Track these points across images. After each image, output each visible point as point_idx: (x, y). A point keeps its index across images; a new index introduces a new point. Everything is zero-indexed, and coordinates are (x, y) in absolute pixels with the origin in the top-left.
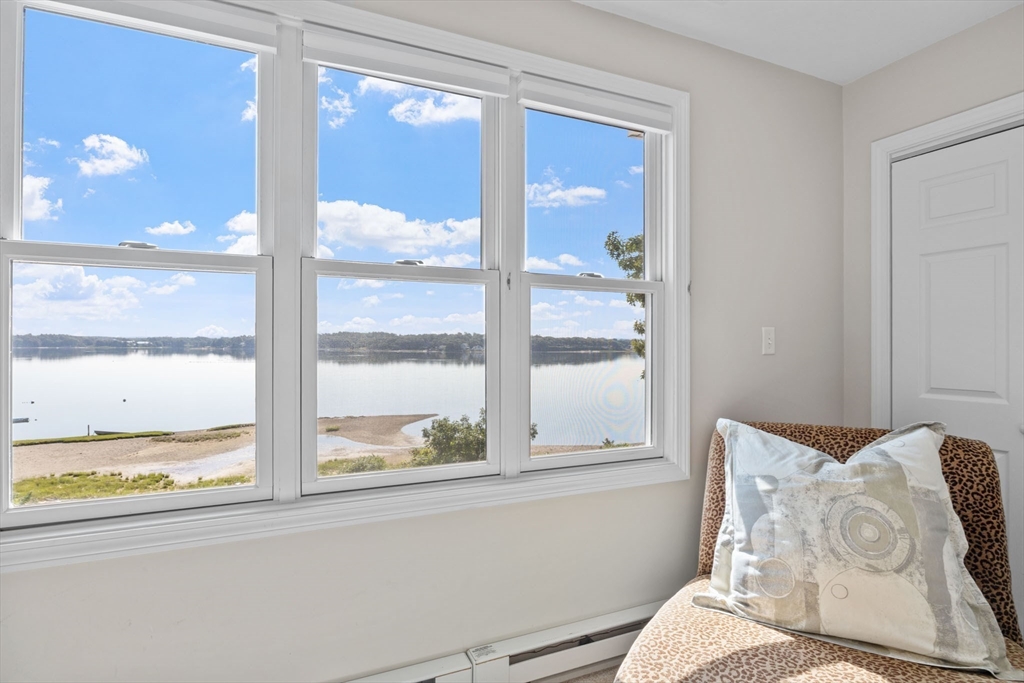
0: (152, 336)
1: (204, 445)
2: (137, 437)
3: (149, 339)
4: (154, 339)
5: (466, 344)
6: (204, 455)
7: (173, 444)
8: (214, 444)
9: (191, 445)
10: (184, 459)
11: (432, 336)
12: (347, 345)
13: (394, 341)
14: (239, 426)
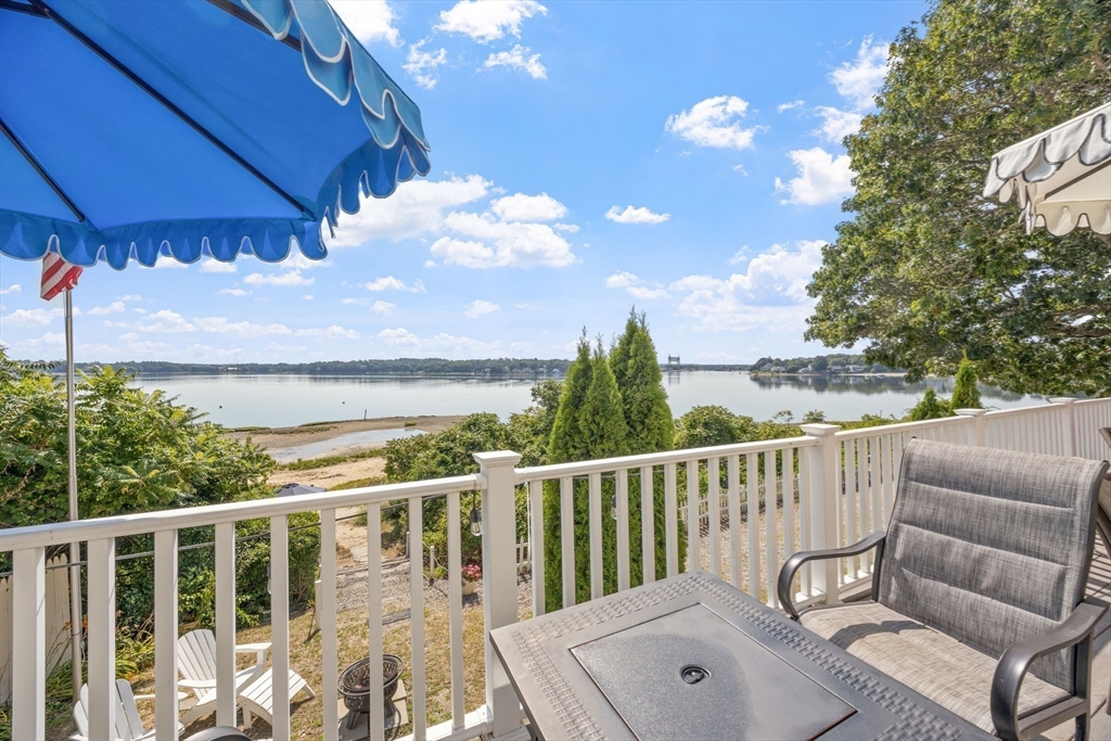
0: (240, 363)
1: (298, 437)
2: (237, 431)
3: (238, 365)
4: (242, 365)
5: (507, 368)
6: (299, 443)
7: (270, 435)
8: (307, 436)
9: (287, 436)
10: (282, 447)
11: (478, 361)
12: (407, 369)
13: (446, 365)
14: (327, 423)
